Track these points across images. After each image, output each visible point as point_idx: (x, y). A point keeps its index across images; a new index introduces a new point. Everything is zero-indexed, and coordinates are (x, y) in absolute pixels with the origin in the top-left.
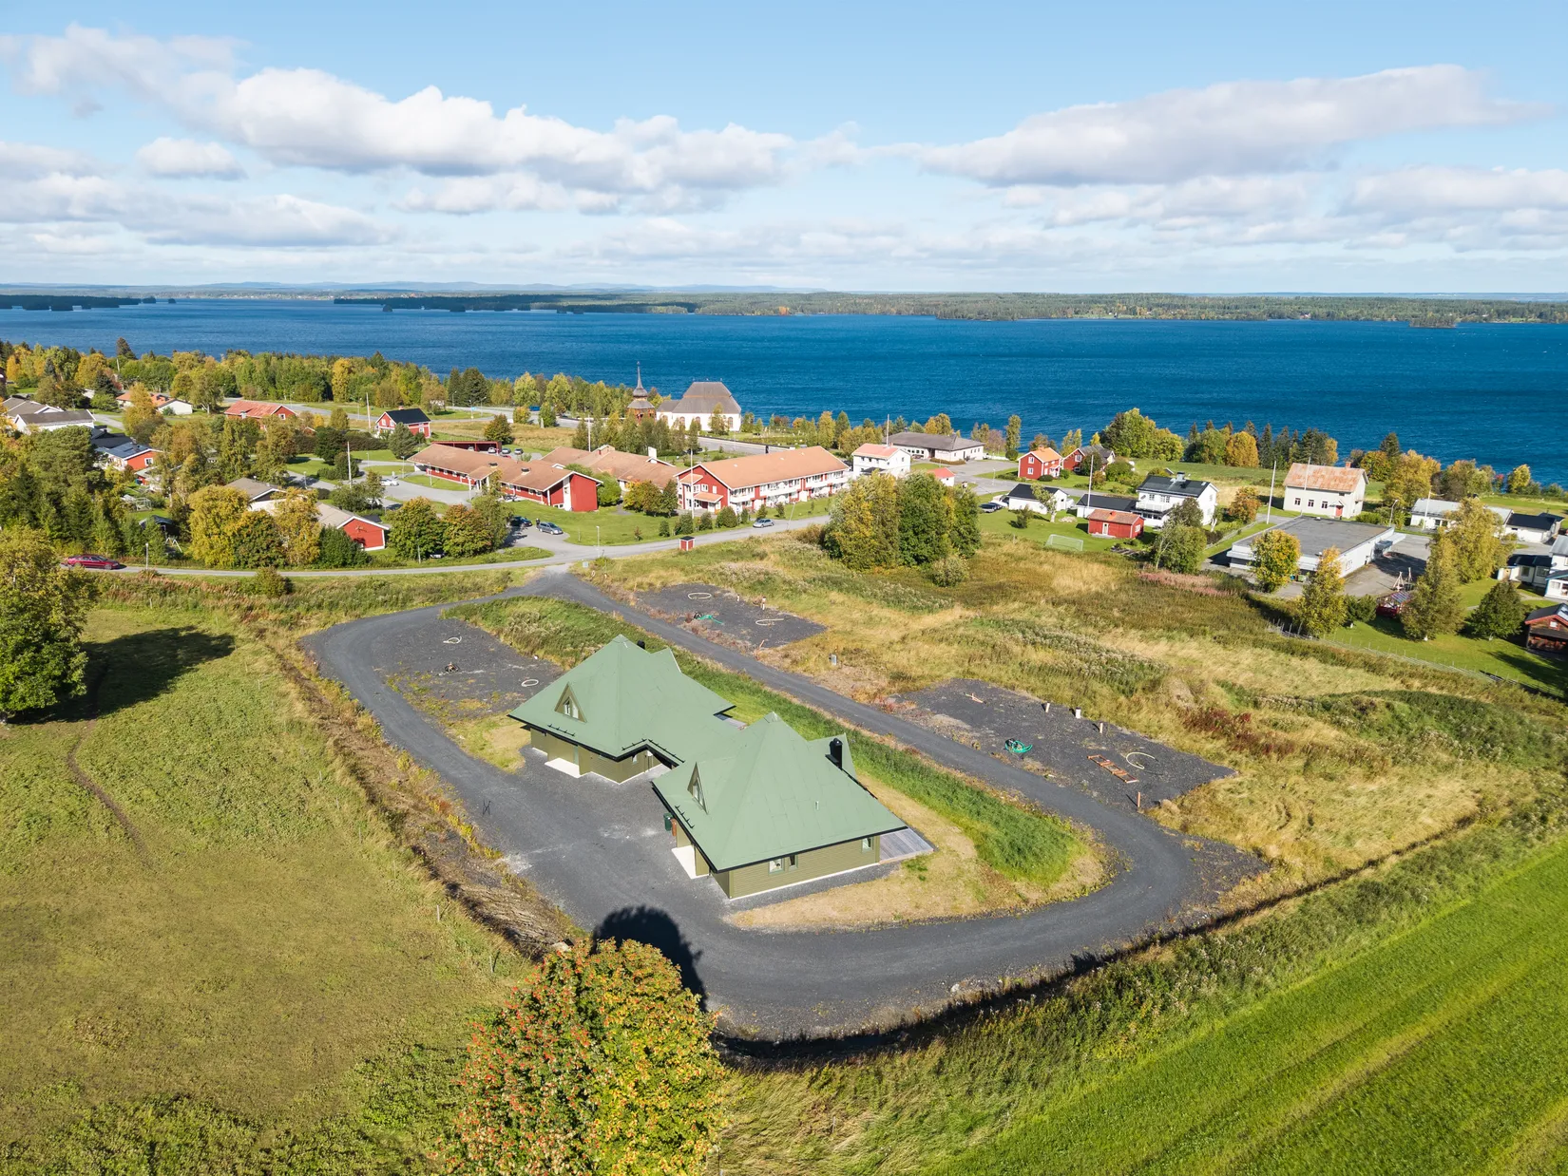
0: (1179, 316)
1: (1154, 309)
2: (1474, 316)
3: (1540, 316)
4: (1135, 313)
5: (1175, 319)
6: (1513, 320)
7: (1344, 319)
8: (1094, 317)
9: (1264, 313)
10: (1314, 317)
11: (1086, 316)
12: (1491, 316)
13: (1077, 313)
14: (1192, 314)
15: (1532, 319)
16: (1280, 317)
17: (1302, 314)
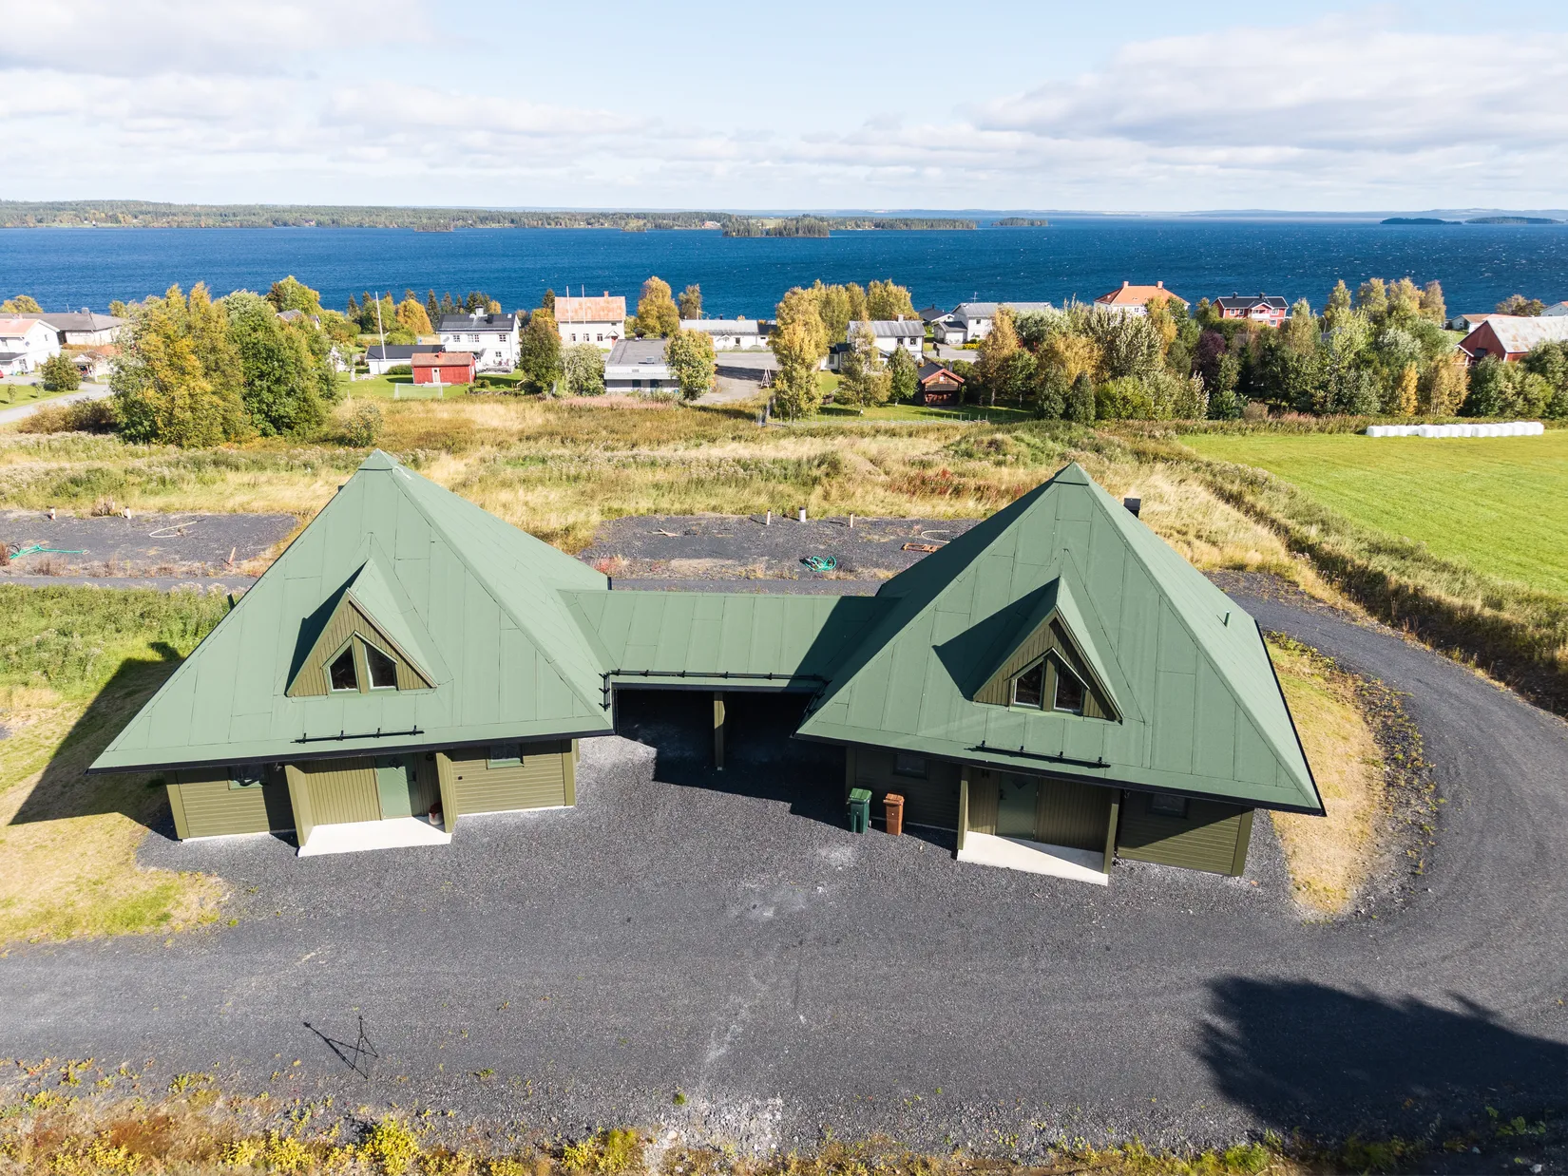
0: (175, 225)
1: (141, 217)
2: (460, 223)
3: (512, 221)
4: (118, 221)
5: (171, 227)
6: (493, 225)
7: (348, 226)
8: (65, 225)
9: (267, 220)
10: (319, 224)
11: (55, 225)
12: (476, 223)
13: (40, 221)
14: (188, 222)
15: (507, 225)
16: (285, 224)
17: (307, 222)
